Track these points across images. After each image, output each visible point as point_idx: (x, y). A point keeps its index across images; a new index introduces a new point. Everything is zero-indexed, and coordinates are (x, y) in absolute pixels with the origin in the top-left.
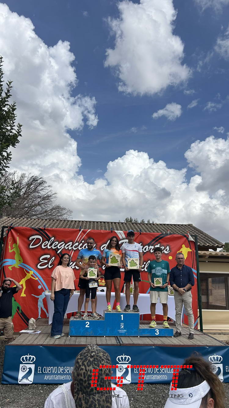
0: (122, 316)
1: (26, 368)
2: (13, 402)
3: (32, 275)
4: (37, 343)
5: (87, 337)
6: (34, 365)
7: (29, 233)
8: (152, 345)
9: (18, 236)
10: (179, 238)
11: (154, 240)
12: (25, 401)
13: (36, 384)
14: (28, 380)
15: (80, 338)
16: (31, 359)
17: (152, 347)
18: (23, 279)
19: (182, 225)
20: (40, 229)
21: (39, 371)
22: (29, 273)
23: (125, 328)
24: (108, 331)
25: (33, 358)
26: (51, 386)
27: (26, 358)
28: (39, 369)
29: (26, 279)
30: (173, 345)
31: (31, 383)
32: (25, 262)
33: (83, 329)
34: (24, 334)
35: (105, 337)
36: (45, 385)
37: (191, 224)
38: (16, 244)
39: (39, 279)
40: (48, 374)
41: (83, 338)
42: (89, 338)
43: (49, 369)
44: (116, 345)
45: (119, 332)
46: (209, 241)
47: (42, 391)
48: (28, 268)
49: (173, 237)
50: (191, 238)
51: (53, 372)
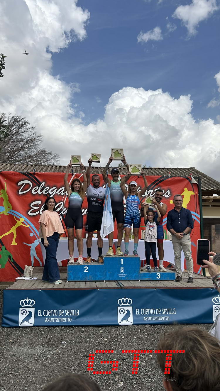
0: (122, 260)
1: (26, 311)
2: (16, 342)
3: (22, 223)
4: (36, 287)
5: (86, 281)
6: (34, 308)
7: (17, 178)
8: (154, 287)
9: (6, 181)
10: (180, 181)
11: (153, 183)
12: (28, 341)
13: (37, 326)
14: (29, 322)
15: (79, 282)
16: (31, 303)
17: (153, 290)
18: (14, 227)
19: (183, 169)
20: (29, 173)
21: (40, 314)
22: (19, 220)
23: (125, 272)
24: (108, 276)
25: (33, 302)
26: (52, 328)
27: (26, 302)
28: (39, 313)
29: (16, 226)
30: (175, 287)
31: (32, 325)
32: (14, 208)
33: (81, 274)
34: (20, 280)
35: (104, 281)
36: (46, 328)
37: (193, 168)
38: (4, 189)
39: (30, 226)
40: (48, 317)
41: (82, 282)
42: (88, 282)
43: (49, 312)
44: (117, 288)
45: (119, 276)
46: (213, 185)
47: (44, 333)
48: (18, 215)
49: (174, 180)
50: (194, 181)
51: (54, 315)
